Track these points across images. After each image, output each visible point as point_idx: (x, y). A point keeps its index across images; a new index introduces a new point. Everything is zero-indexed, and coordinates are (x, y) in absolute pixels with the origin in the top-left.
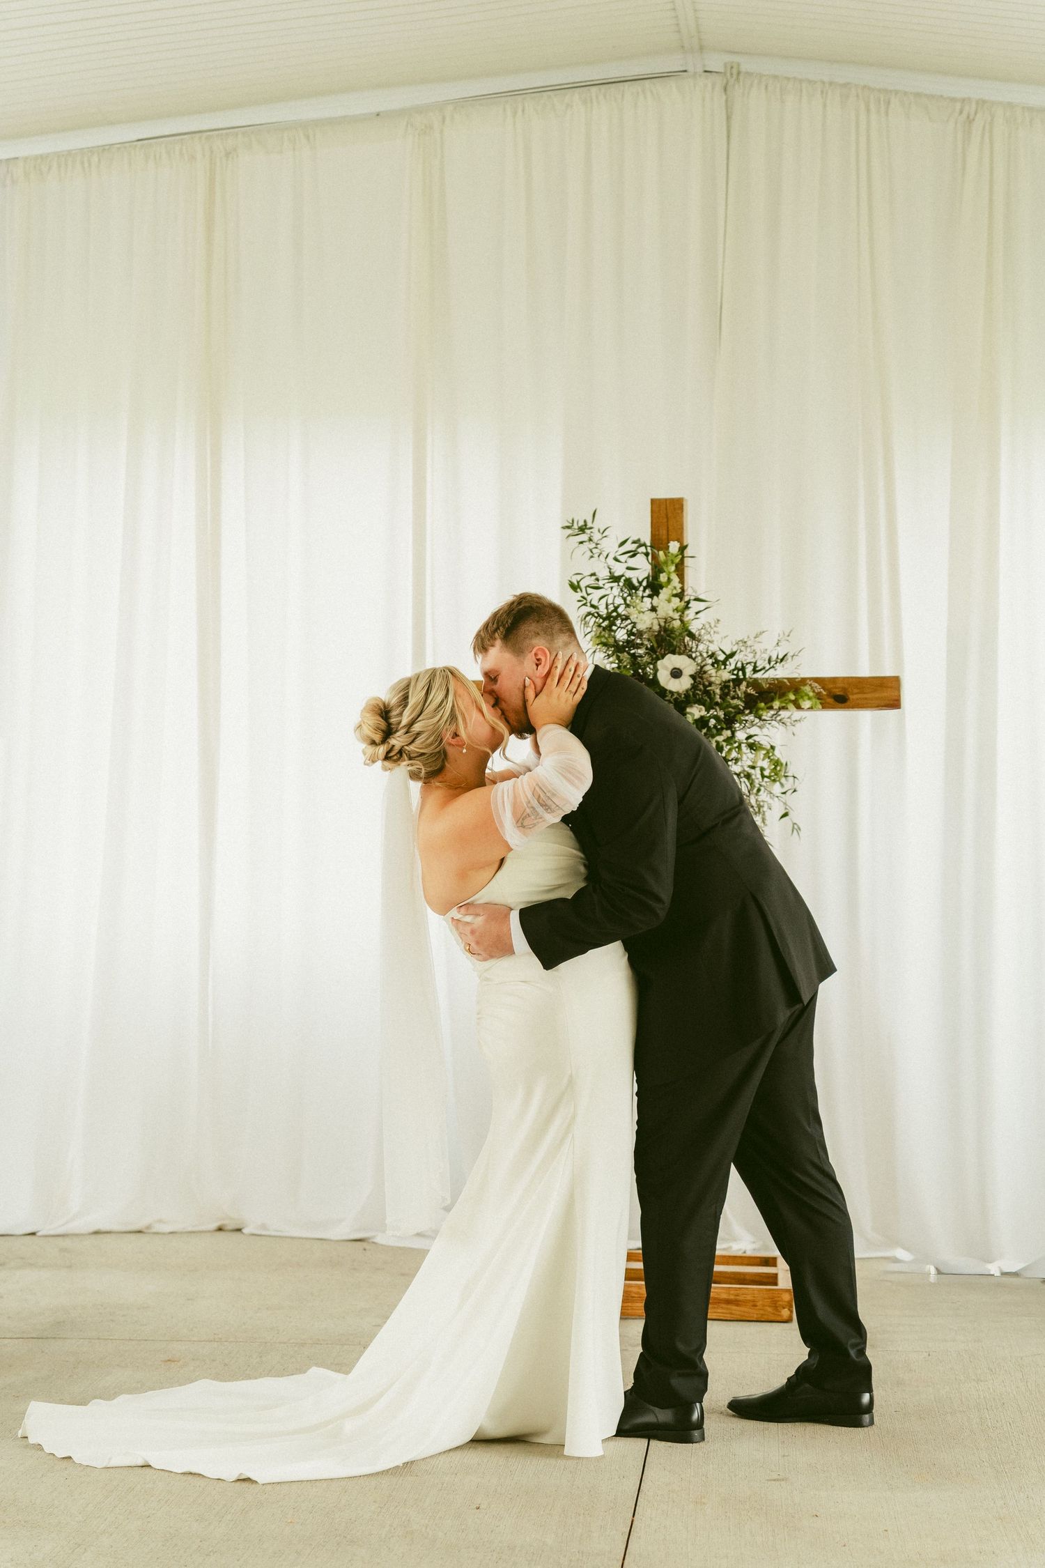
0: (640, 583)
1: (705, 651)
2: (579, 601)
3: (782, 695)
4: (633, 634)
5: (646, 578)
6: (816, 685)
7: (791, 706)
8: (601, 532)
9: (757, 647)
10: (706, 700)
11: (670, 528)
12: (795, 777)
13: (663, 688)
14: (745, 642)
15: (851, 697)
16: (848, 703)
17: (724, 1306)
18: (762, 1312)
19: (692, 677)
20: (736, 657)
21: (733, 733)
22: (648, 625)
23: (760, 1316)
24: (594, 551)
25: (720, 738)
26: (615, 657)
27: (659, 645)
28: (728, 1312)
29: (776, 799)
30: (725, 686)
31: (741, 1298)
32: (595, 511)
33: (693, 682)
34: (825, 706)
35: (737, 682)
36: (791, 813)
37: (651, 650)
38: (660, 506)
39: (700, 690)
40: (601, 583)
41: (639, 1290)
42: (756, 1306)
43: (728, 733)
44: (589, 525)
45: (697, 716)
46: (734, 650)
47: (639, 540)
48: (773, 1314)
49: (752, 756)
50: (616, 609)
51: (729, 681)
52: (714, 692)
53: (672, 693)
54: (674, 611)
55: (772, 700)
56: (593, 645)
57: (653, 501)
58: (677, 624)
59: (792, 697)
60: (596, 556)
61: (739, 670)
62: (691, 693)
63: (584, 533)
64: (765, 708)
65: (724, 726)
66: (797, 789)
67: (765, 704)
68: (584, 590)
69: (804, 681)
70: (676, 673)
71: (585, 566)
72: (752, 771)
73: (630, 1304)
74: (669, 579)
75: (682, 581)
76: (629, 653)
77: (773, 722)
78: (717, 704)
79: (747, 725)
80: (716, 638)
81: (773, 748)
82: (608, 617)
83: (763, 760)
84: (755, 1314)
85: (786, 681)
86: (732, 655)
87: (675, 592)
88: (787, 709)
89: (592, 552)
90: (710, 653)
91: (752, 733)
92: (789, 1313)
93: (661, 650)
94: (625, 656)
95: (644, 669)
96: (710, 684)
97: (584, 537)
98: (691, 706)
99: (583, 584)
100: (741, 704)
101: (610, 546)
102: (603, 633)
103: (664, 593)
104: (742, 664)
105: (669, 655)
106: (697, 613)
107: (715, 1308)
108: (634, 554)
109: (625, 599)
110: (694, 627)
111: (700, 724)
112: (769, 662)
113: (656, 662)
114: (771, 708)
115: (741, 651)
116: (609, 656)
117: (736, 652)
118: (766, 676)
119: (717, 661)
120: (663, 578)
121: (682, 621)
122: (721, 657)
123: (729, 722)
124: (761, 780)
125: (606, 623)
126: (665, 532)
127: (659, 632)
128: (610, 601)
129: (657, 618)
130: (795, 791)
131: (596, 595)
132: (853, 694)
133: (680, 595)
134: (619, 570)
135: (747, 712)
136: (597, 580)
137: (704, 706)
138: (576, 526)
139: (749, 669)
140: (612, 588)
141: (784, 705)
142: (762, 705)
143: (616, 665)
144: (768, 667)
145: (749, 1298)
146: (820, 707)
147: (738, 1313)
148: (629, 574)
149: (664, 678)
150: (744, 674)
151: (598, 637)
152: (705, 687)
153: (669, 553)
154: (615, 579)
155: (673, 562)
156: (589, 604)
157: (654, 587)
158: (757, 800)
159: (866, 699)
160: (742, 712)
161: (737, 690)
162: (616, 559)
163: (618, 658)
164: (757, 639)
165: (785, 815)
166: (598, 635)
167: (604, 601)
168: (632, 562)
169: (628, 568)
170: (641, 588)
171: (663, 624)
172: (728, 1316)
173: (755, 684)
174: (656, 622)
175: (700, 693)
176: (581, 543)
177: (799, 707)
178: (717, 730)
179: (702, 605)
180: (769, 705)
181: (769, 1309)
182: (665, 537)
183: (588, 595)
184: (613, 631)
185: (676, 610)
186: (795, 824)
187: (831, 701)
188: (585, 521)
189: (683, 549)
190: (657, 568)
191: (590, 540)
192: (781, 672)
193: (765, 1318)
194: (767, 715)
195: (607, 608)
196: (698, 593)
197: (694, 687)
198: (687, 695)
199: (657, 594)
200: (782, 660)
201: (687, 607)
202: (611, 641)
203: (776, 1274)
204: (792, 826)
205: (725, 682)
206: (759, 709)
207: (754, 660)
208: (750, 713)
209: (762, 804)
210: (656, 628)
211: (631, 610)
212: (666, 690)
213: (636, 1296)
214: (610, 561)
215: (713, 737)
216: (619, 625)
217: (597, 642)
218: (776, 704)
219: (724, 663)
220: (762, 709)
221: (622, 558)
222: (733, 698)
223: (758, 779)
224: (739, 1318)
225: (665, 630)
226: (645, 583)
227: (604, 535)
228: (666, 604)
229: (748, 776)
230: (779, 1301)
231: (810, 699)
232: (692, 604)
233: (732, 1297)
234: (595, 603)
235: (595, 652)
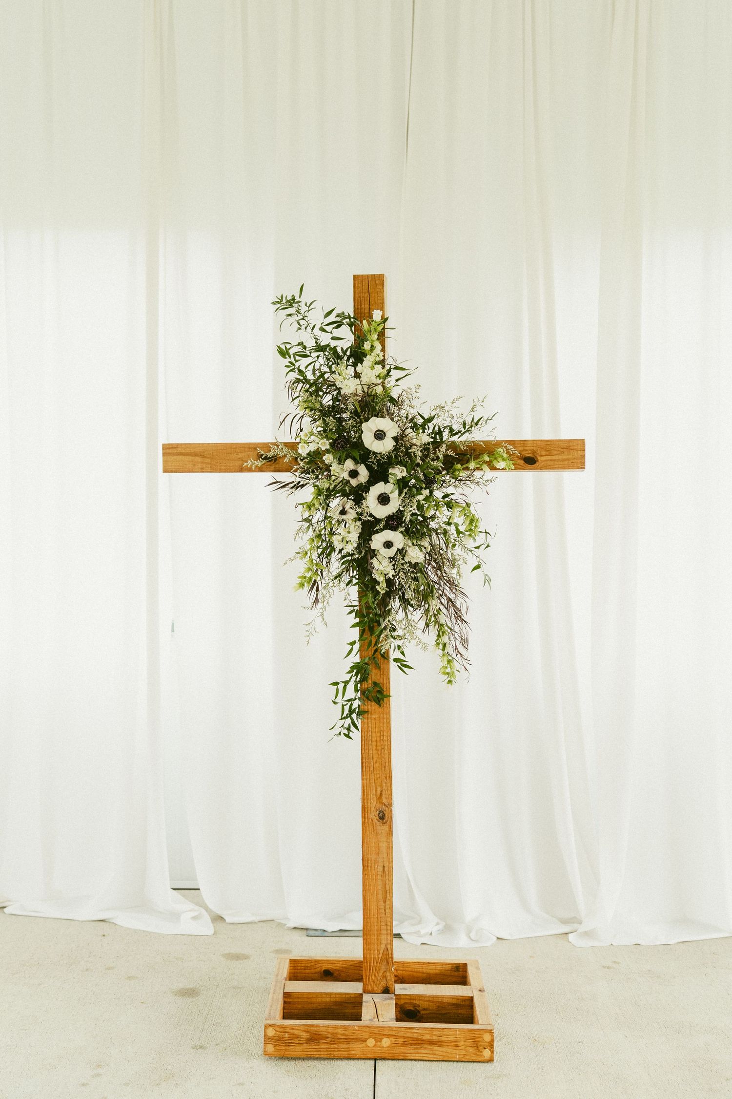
0: (345, 352)
1: (405, 416)
2: (287, 366)
3: (477, 457)
4: (339, 401)
5: (349, 347)
6: (511, 447)
7: (485, 467)
8: (308, 306)
9: (454, 412)
10: (408, 462)
11: (372, 302)
12: (486, 532)
13: (367, 449)
14: (442, 407)
15: (539, 458)
16: (537, 463)
17: (426, 1046)
18: (464, 1052)
19: (395, 439)
20: (434, 422)
21: (431, 493)
22: (352, 390)
23: (461, 1056)
24: (302, 322)
25: (420, 498)
26: (321, 421)
27: (363, 410)
28: (431, 1052)
29: (470, 553)
30: (425, 448)
31: (443, 1039)
32: (302, 286)
33: (395, 444)
34: (518, 467)
35: (436, 444)
36: (483, 566)
37: (355, 413)
38: (362, 282)
39: (402, 452)
40: (308, 353)
41: (345, 1032)
42: (458, 1046)
43: (426, 492)
44: (297, 299)
45: (399, 477)
46: (432, 415)
47: (343, 313)
48: (476, 1054)
49: (449, 514)
50: (322, 375)
51: (429, 444)
52: (414, 454)
53: (375, 453)
54: (377, 377)
55: (468, 461)
56: (300, 410)
57: (356, 277)
58: (379, 390)
59: (486, 458)
60: (303, 327)
61: (436, 434)
62: (393, 455)
63: (292, 307)
64: (462, 469)
65: (424, 486)
66: (490, 545)
67: (461, 465)
68: (292, 356)
69: (499, 444)
70: (380, 435)
71: (293, 336)
72: (448, 527)
73: (336, 1046)
74: (372, 346)
75: (383, 350)
76: (334, 417)
77: (468, 482)
78: (418, 465)
79: (444, 485)
80: (415, 403)
81: (468, 505)
82: (315, 383)
83: (459, 516)
84: (458, 1054)
85: (482, 443)
86: (430, 420)
87: (378, 359)
88: (482, 470)
89: (299, 324)
90: (410, 417)
91: (449, 493)
92: (490, 1053)
93: (364, 414)
94: (331, 420)
95: (348, 433)
96: (412, 445)
97: (292, 310)
98: (394, 467)
99: (291, 352)
100: (439, 464)
101: (316, 317)
102: (310, 398)
103: (368, 361)
104: (439, 428)
105: (374, 418)
106: (397, 380)
107: (417, 1048)
108: (339, 325)
109: (330, 368)
110: (395, 394)
111: (401, 484)
112: (464, 424)
113: (361, 426)
114: (467, 469)
115: (439, 416)
116: (315, 420)
117: (434, 416)
118: (463, 438)
119: (415, 424)
120: (367, 346)
121: (384, 387)
122: (420, 421)
123: (429, 482)
124: (456, 535)
125: (313, 388)
126: (367, 306)
127: (363, 397)
128: (317, 367)
129: (362, 385)
130: (488, 546)
131: (303, 363)
132: (542, 456)
133: (382, 363)
134: (325, 339)
135: (444, 472)
136: (305, 348)
137: (405, 467)
138: (284, 301)
139: (446, 434)
140: (318, 357)
141: (479, 466)
142: (459, 466)
143: (322, 429)
144: (463, 430)
145: (452, 1038)
146: (513, 468)
147: (441, 1053)
148: (333, 344)
149: (369, 441)
150: (441, 437)
151: (306, 401)
152: (407, 449)
153: (373, 321)
154: (320, 348)
155: (375, 330)
156: (296, 370)
157: (357, 355)
158: (452, 554)
159: (554, 460)
160: (440, 472)
161: (438, 452)
162: (322, 330)
163: (324, 420)
164: (454, 405)
165: (478, 567)
166: (305, 399)
167: (310, 368)
168: (337, 333)
169: (333, 338)
170: (345, 358)
171: (366, 390)
172: (431, 1057)
173: (453, 446)
174: (360, 387)
175: (402, 455)
176: (290, 315)
177: (493, 468)
178: (417, 489)
179: (401, 373)
180: (465, 466)
181: (471, 1050)
182: (367, 311)
183: (296, 361)
184: (319, 395)
185: (379, 376)
186: (486, 575)
187: (521, 462)
188: (293, 296)
189: (385, 320)
190: (360, 338)
191: (298, 311)
192: (478, 435)
193: (467, 1058)
194: (463, 474)
195: (314, 374)
196: (398, 363)
197: (396, 449)
198: (389, 457)
199: (362, 362)
200: (477, 424)
201: (388, 374)
202: (317, 406)
203: (472, 998)
204: (484, 577)
205: (425, 445)
206: (455, 470)
207: (450, 424)
208: (448, 473)
209: (457, 557)
210: (360, 392)
211: (336, 376)
212: (370, 451)
213: (342, 1037)
214: (317, 331)
215: (414, 496)
216: (325, 390)
217: (305, 406)
218: (472, 465)
219: (423, 426)
220: (459, 470)
221: (328, 328)
222: (433, 460)
223: (453, 534)
224: (441, 1058)
225: (369, 395)
226: (348, 353)
227: (310, 308)
228: (369, 371)
229: (445, 532)
230: (479, 1041)
231: (504, 460)
232: (393, 372)
233: (435, 1038)
234: (302, 368)
235: (302, 416)
